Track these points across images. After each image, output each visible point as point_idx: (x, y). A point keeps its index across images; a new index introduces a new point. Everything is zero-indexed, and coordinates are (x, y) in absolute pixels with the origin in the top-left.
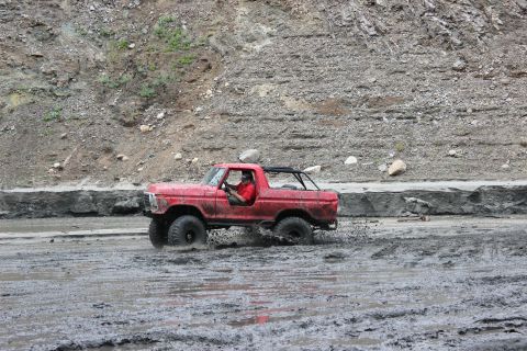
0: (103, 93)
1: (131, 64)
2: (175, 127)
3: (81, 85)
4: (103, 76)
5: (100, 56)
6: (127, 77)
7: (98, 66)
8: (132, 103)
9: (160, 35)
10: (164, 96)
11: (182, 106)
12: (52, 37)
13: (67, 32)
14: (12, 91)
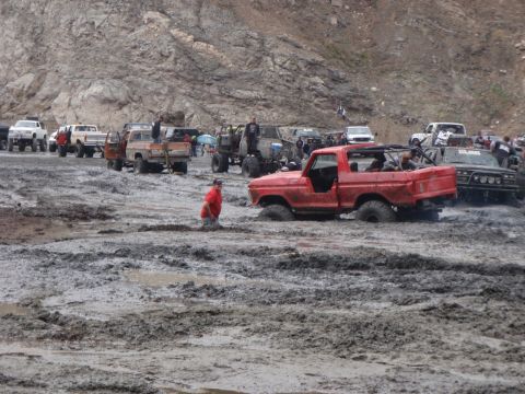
0: (474, 112)
1: (484, 102)
2: (505, 127)
3: (465, 109)
4: (473, 106)
5: (471, 98)
6: (483, 107)
7: (471, 102)
8: (487, 117)
9: (494, 90)
10: (497, 115)
11: (505, 120)
12: (450, 90)
13: (457, 88)
14: (441, 111)
